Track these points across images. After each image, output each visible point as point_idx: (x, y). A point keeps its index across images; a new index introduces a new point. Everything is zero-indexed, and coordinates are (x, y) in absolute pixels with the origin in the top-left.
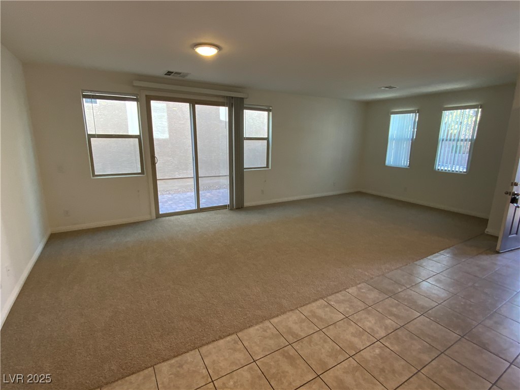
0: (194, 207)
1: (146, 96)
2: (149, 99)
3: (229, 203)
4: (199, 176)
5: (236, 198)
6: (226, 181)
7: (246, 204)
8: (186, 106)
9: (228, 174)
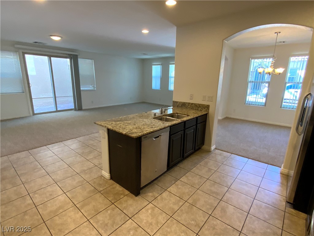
0: (55, 110)
1: (23, 52)
2: (24, 54)
3: (74, 108)
4: (56, 96)
5: (77, 105)
6: (72, 99)
7: (83, 108)
8: (46, 58)
9: (72, 95)
